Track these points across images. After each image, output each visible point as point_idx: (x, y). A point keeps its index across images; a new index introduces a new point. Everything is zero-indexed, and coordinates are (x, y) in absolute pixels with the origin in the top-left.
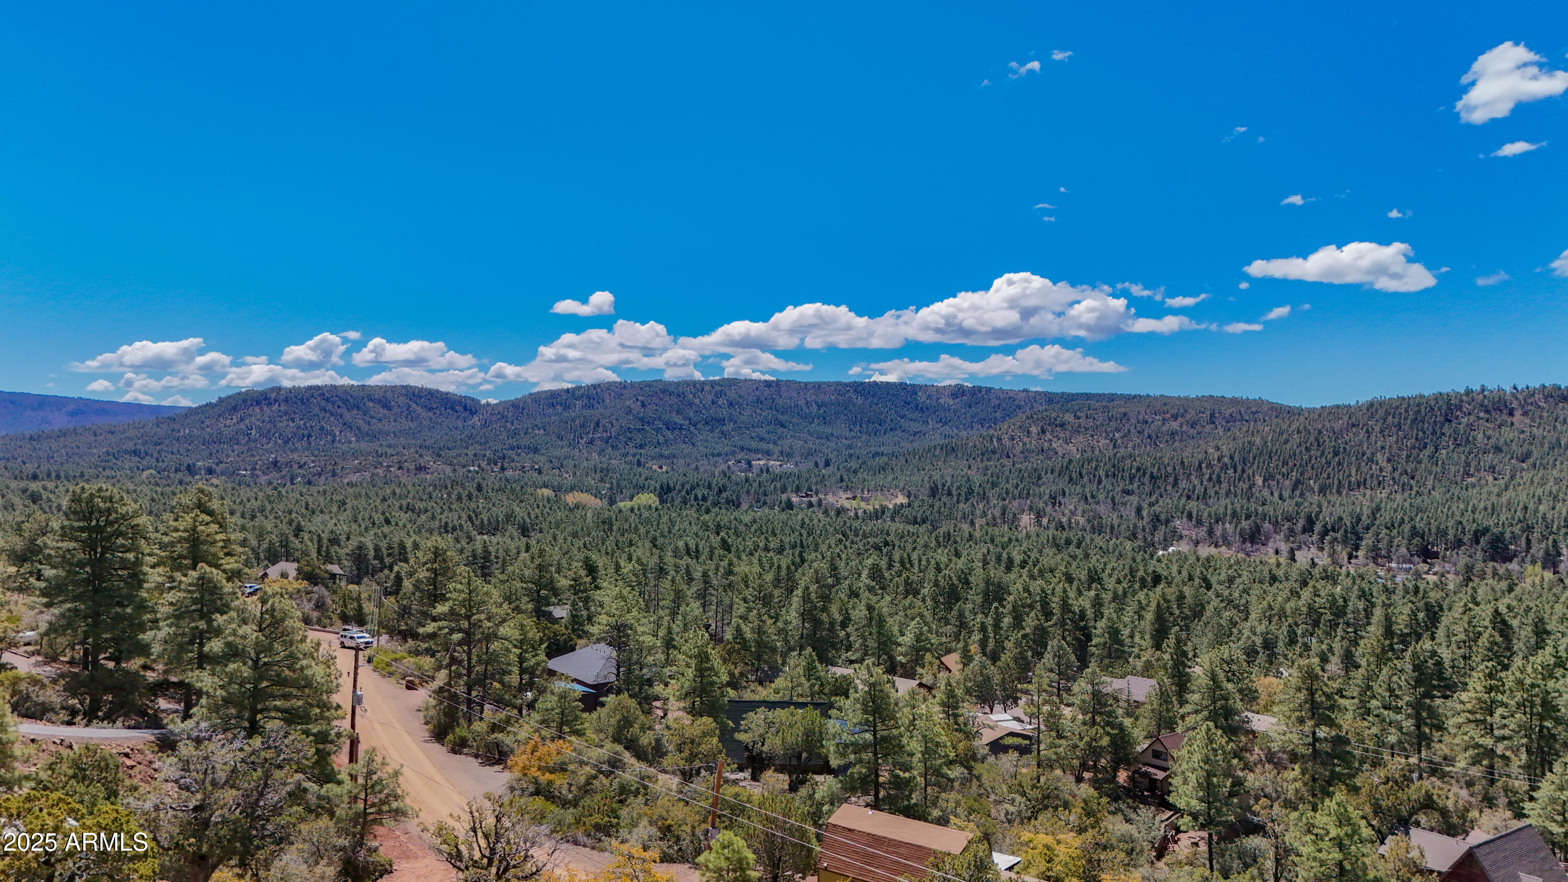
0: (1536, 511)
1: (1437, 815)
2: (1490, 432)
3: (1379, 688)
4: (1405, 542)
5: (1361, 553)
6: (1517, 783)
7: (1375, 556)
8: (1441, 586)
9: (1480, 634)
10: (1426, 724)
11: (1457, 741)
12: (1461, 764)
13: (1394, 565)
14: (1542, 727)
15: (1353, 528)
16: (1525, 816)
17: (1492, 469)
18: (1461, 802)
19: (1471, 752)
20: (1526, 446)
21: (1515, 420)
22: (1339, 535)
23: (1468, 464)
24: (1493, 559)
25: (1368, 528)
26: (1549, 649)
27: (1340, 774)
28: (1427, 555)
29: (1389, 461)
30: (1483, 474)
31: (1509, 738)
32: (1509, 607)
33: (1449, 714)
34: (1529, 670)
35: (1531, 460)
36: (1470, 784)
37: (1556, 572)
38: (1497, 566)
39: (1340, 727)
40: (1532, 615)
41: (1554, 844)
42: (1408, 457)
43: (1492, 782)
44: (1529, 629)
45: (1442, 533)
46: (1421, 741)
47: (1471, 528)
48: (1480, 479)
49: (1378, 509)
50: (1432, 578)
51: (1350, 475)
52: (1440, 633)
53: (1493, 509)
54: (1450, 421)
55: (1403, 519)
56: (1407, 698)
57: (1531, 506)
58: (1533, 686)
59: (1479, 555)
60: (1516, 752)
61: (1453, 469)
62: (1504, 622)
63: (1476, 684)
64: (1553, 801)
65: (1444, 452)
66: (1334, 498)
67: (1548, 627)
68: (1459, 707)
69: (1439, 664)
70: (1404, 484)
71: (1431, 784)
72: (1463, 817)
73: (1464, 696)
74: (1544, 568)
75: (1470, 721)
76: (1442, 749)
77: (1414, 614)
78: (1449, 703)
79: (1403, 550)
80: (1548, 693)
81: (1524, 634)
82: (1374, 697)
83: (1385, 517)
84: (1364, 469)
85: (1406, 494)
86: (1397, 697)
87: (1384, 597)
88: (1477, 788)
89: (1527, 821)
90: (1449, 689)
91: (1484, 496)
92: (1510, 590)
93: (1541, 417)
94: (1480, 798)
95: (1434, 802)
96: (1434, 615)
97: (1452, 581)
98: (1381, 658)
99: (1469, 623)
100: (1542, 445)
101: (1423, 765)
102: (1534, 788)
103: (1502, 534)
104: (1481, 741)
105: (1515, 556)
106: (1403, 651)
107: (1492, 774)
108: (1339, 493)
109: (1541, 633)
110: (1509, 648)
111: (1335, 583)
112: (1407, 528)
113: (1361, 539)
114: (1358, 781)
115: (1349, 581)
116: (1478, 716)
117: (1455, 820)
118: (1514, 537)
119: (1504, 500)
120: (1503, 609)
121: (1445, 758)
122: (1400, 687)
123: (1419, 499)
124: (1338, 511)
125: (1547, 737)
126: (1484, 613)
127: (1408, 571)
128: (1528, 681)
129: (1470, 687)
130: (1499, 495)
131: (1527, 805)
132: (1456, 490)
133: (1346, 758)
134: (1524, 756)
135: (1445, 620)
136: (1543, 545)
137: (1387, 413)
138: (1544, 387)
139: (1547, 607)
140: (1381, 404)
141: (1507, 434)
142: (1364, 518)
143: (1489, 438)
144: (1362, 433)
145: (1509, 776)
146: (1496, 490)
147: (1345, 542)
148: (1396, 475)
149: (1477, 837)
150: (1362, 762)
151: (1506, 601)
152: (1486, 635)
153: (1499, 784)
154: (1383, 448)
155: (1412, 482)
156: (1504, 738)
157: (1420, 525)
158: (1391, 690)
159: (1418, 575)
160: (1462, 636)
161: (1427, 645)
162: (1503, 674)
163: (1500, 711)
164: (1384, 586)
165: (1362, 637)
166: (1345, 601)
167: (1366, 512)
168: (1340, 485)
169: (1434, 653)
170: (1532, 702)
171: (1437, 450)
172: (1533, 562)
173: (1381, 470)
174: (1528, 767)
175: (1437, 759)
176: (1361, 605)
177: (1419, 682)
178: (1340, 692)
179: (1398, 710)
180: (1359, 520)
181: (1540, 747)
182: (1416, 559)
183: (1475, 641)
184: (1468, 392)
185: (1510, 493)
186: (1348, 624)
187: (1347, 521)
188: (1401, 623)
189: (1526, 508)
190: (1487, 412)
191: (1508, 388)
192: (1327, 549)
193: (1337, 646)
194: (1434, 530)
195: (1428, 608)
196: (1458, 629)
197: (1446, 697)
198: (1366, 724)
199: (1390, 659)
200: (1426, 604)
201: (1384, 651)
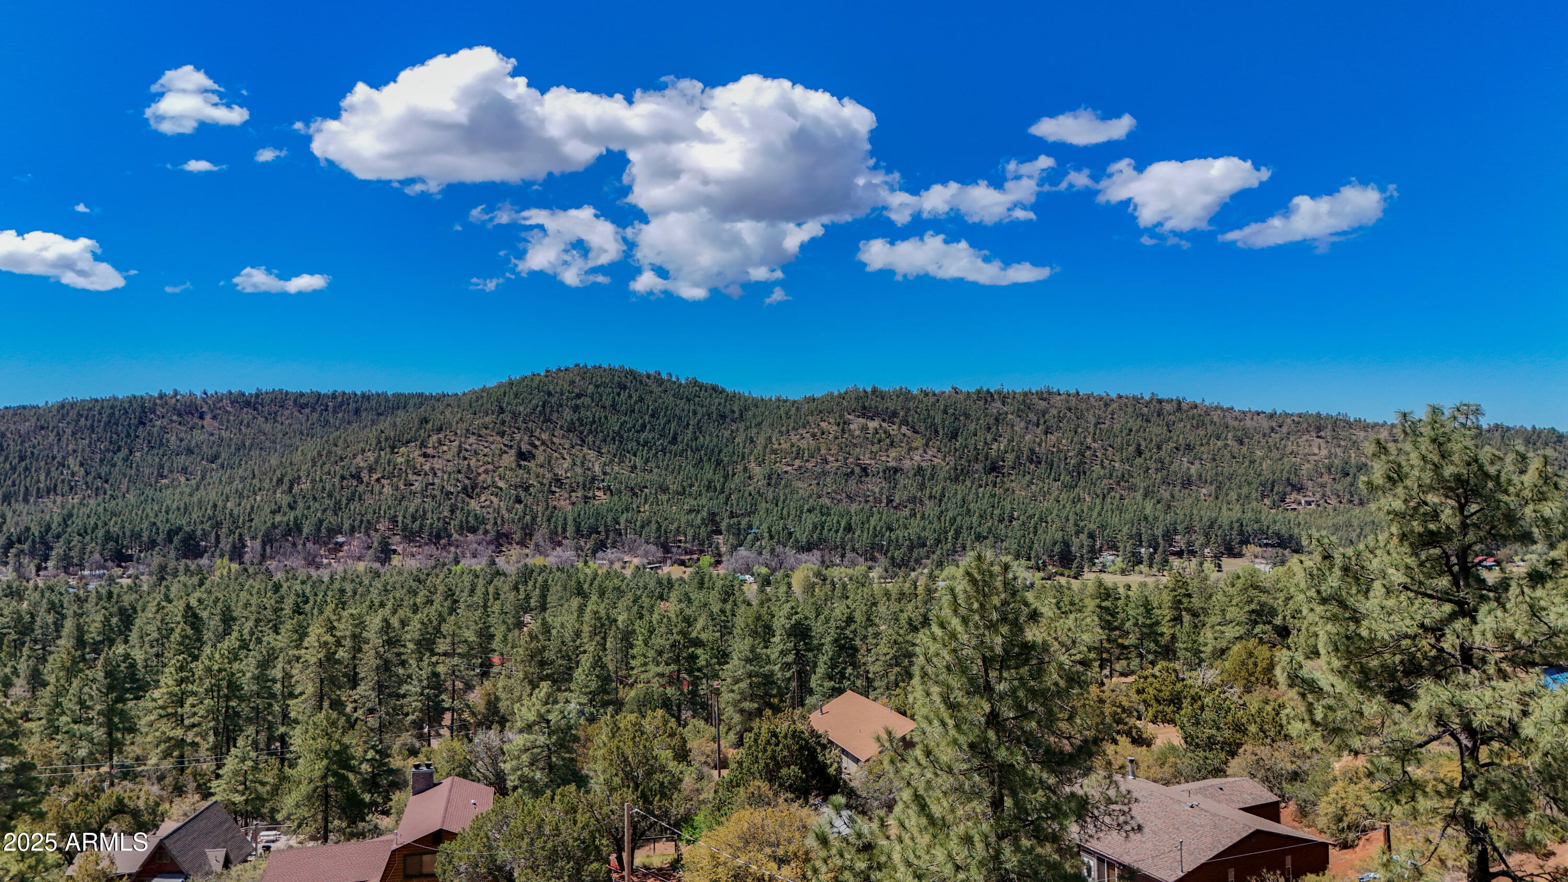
0: (225, 507)
1: (128, 818)
2: (182, 435)
3: (69, 703)
4: (98, 548)
5: (50, 564)
6: (205, 766)
7: (67, 565)
8: (134, 588)
9: (172, 630)
10: (118, 730)
11: (149, 739)
12: (153, 761)
13: (86, 573)
14: (227, 707)
15: (42, 537)
16: (212, 794)
17: (184, 470)
18: (151, 798)
19: (163, 746)
20: (215, 448)
21: (205, 423)
22: (26, 547)
23: (162, 466)
24: (185, 557)
25: (58, 537)
26: (235, 634)
27: (23, 804)
28: (121, 558)
29: (82, 465)
30: (175, 475)
31: (199, 724)
32: (200, 601)
33: (141, 714)
34: (217, 656)
35: (220, 461)
36: (160, 779)
37: (241, 563)
38: (189, 562)
39: (24, 753)
40: (220, 604)
41: (236, 813)
42: (102, 461)
43: (182, 770)
44: (217, 618)
45: (137, 536)
46: (113, 746)
47: (164, 528)
48: (174, 480)
49: (70, 515)
50: (125, 582)
51: (39, 481)
52: (134, 636)
53: (186, 508)
54: (144, 424)
55: (96, 524)
56: (98, 707)
57: (220, 504)
58: (220, 671)
59: (173, 554)
60: (204, 738)
61: (147, 471)
62: (195, 616)
63: (168, 679)
64: (236, 773)
65: (138, 454)
66: (19, 506)
67: (234, 614)
68: (151, 705)
69: (133, 666)
70: (97, 489)
71: (123, 789)
72: (154, 813)
73: (156, 694)
74: (231, 560)
75: (161, 717)
76: (132, 751)
77: (107, 620)
78: (142, 703)
79: (97, 556)
80: (233, 674)
81: (214, 623)
82: (63, 713)
83: (77, 523)
84: (54, 474)
85: (100, 499)
86: (89, 708)
87: (75, 607)
88: (169, 780)
89: (214, 799)
90: (140, 688)
91: (177, 497)
92: (201, 584)
93: (228, 421)
94: (170, 789)
95: (125, 806)
96: (127, 618)
97: (146, 582)
98: (71, 671)
99: (162, 620)
100: (229, 446)
101: (114, 771)
102: (219, 767)
103: (194, 531)
104: (172, 734)
105: (206, 551)
106: (95, 659)
107: (182, 763)
108: (26, 500)
109: (228, 620)
110: (199, 640)
111: (21, 599)
112: (100, 533)
113: (52, 549)
114: (44, 807)
115: (37, 595)
116: (170, 710)
117: (146, 817)
118: (205, 535)
119: (195, 499)
120: (194, 603)
121: (137, 759)
122: (91, 697)
123: (113, 503)
124: (25, 520)
125: (232, 716)
126: (176, 610)
127: (100, 577)
128: (216, 667)
129: (162, 684)
130: (191, 495)
131: (214, 784)
132: (149, 492)
133: (29, 785)
134: (211, 739)
135: (138, 622)
136: (230, 540)
137: (80, 415)
138: (230, 393)
139: (234, 596)
140: (72, 405)
141: (198, 436)
142: (54, 526)
143: (181, 440)
144: (52, 437)
145: (198, 761)
146: (188, 490)
147: (32, 553)
148: (90, 479)
149: (167, 827)
150: (49, 785)
151: (197, 594)
152: (178, 630)
153: (188, 771)
154: (74, 451)
155: (106, 486)
156: (194, 726)
157: (115, 529)
158: (81, 703)
159: (111, 580)
160: (155, 635)
161: (120, 649)
162: (193, 665)
163: (190, 700)
164: (76, 595)
165: (51, 653)
166: (33, 616)
167: (57, 519)
168: (27, 492)
169: (127, 656)
170: (219, 686)
171: (131, 452)
172: (222, 556)
173: (73, 475)
174: (214, 748)
175: (129, 762)
176: (50, 619)
177: (111, 688)
178: (25, 716)
179: (89, 721)
180: (48, 528)
181: (226, 727)
182: (110, 564)
183: (168, 638)
184: (161, 396)
185: (202, 492)
186: (36, 642)
187: (35, 530)
188: (93, 632)
189: (215, 506)
190: (180, 415)
191: (199, 394)
192: (11, 562)
193: (22, 667)
194: (128, 534)
195: (122, 611)
196: (152, 628)
197: (138, 698)
198: (54, 743)
199: (81, 671)
200: (120, 609)
201: (74, 662)
